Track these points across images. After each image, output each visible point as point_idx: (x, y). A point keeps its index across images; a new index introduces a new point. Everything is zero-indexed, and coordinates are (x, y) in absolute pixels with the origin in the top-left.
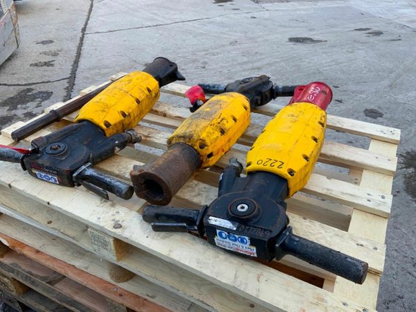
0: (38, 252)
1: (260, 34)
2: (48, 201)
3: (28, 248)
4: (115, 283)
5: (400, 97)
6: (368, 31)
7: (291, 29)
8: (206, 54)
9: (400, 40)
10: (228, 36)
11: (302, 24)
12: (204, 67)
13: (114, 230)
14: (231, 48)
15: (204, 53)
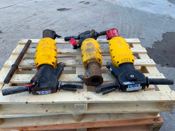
0: (36, 127)
1: (44, 9)
2: (52, 101)
3: (30, 128)
4: (78, 122)
5: (108, 26)
6: (84, 3)
7: (55, 5)
8: (25, 22)
9: (96, 4)
10: (30, 12)
11: (58, 2)
12: (28, 28)
13: (88, 100)
14: (34, 17)
15: (24, 21)
